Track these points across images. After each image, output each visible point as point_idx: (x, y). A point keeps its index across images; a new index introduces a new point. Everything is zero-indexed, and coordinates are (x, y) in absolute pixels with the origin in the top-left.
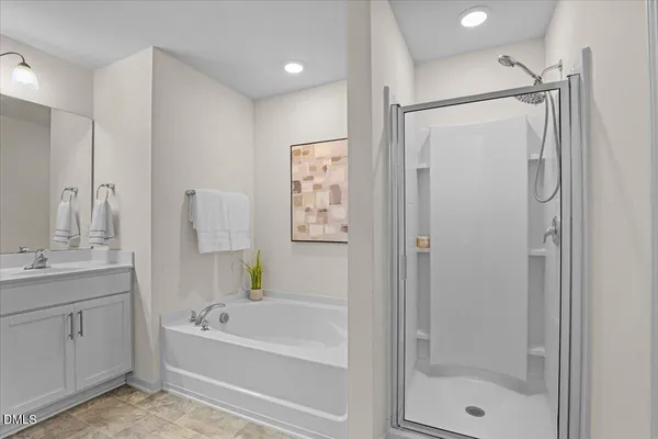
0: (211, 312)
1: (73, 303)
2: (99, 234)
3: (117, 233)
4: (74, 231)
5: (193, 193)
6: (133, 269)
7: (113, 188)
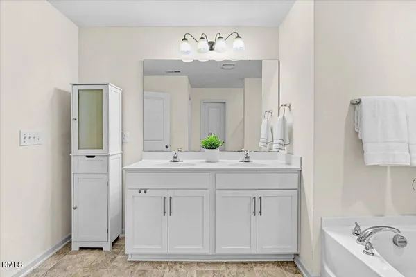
0: (378, 234)
1: (257, 190)
2: (278, 141)
3: (291, 140)
4: (270, 139)
5: (359, 102)
6: (301, 171)
7: (289, 107)
